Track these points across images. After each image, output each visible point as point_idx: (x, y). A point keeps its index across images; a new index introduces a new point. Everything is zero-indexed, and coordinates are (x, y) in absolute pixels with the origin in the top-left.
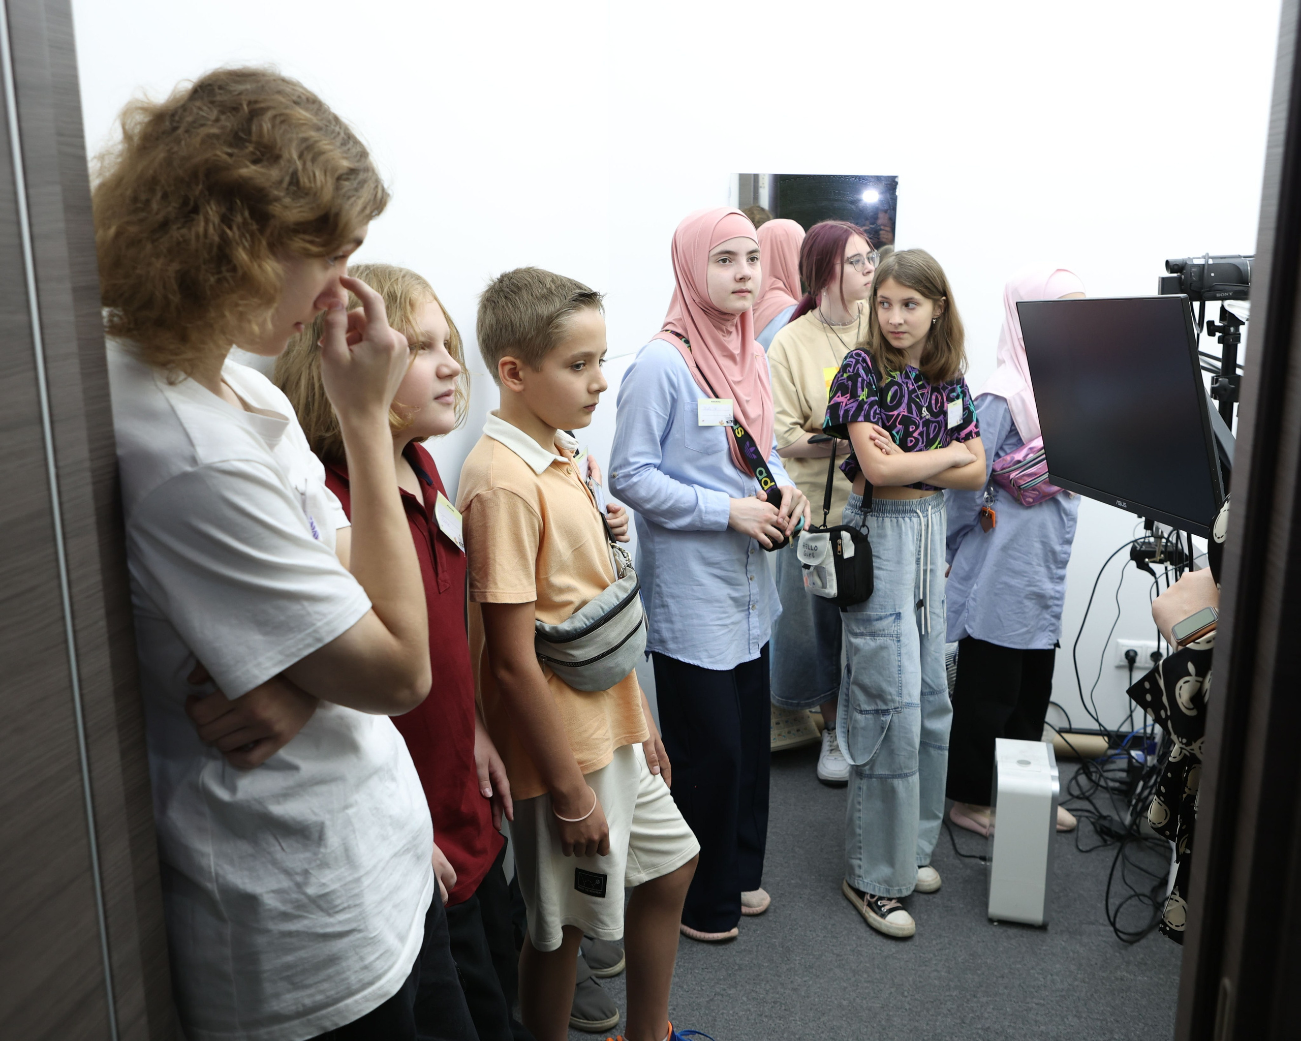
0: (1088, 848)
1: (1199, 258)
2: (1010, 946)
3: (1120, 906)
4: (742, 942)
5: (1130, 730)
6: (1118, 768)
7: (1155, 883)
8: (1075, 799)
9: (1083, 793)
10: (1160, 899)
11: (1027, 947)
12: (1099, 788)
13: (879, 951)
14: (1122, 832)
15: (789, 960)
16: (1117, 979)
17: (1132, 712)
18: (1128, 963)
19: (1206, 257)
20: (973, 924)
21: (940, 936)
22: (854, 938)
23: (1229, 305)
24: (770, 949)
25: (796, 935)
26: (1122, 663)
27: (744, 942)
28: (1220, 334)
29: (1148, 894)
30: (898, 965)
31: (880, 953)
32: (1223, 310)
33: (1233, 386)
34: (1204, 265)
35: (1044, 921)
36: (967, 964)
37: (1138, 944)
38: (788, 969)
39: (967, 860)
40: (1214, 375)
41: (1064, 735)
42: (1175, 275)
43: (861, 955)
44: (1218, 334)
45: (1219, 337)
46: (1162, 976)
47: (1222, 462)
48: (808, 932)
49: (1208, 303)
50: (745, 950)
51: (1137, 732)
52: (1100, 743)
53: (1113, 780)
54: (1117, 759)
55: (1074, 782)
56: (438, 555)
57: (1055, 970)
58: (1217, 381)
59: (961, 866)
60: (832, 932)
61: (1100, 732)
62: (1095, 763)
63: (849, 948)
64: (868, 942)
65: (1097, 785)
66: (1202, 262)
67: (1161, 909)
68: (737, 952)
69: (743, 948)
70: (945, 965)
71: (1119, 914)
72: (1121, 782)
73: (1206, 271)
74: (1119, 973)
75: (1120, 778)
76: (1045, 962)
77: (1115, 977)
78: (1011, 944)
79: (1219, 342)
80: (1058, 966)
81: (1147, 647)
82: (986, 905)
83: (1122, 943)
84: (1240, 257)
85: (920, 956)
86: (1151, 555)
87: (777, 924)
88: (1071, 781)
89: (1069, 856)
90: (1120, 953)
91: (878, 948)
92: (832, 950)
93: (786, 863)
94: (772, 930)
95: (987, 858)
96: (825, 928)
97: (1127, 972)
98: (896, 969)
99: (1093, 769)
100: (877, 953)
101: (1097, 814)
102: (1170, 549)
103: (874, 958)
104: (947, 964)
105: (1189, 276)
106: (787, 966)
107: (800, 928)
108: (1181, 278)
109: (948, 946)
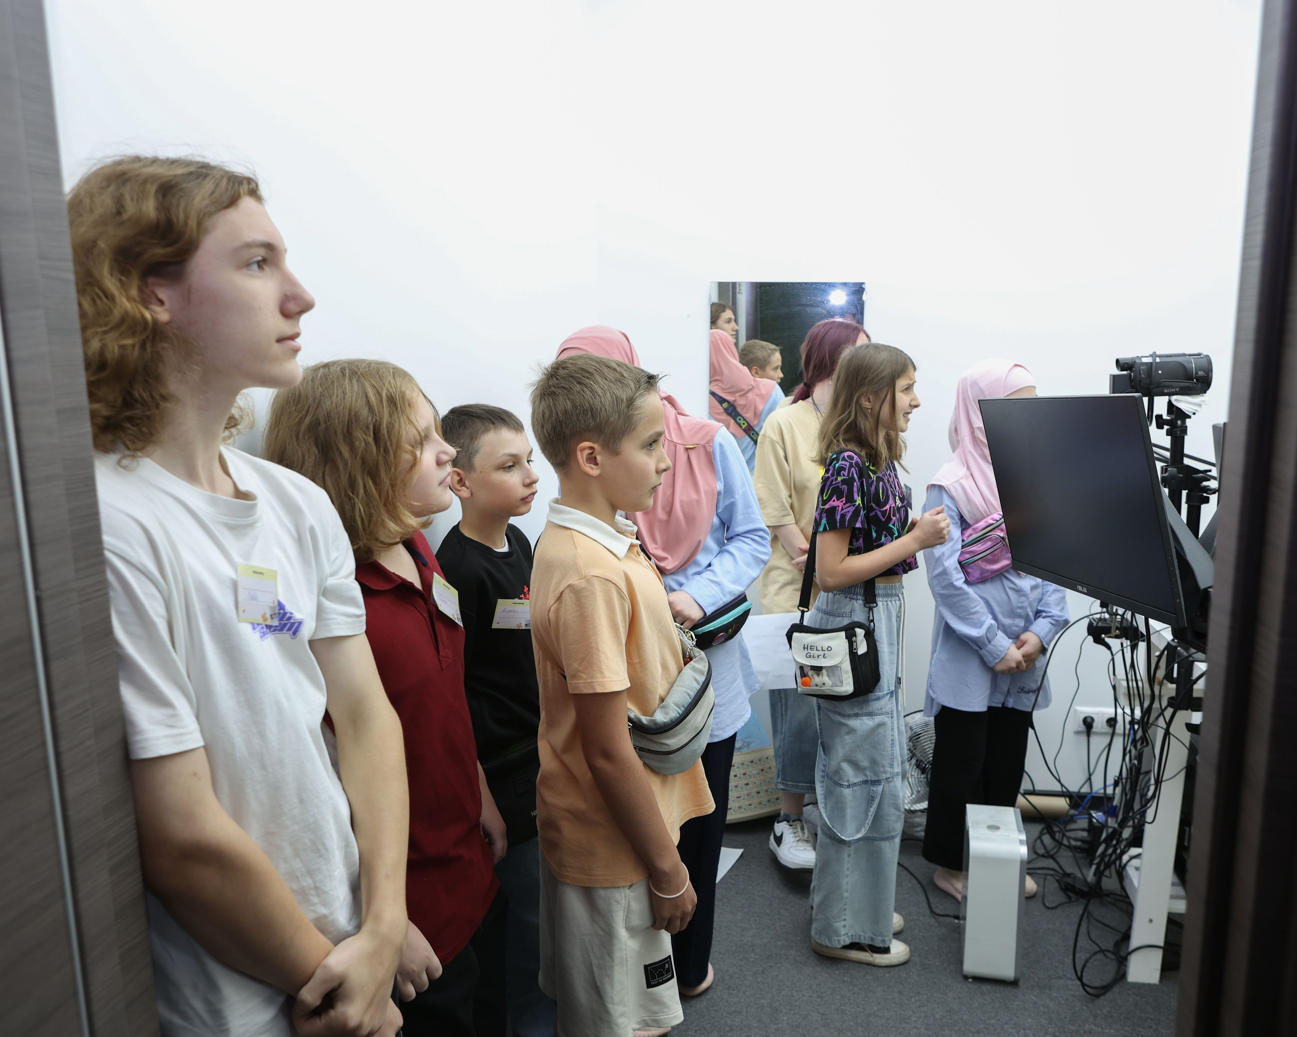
0: (1054, 905)
1: (1147, 357)
2: (984, 1001)
3: (1087, 961)
4: (732, 1004)
5: (1089, 791)
6: (1079, 829)
7: (1118, 937)
8: (1041, 858)
9: (1048, 852)
10: (1123, 953)
11: (1001, 1003)
12: (1063, 847)
13: (861, 1010)
14: (1086, 889)
15: (776, 1020)
16: (1085, 1032)
17: (1090, 775)
18: (1095, 1016)
19: (1154, 355)
20: (950, 981)
21: (919, 993)
22: (838, 997)
23: (1176, 400)
24: (759, 1010)
25: (783, 995)
26: (1080, 729)
27: (735, 1004)
28: (1168, 427)
29: (1111, 949)
30: (880, 1022)
31: (863, 1012)
32: (1170, 405)
33: (1181, 475)
34: (1151, 363)
35: (1015, 977)
36: (944, 1020)
37: (1103, 997)
38: (776, 1030)
39: (942, 919)
40: (1165, 464)
41: (1028, 797)
42: (1125, 373)
43: (845, 1014)
44: (1166, 427)
45: (1167, 430)
46: (1127, 1028)
47: (1177, 551)
48: (795, 992)
49: (1156, 399)
50: (735, 1011)
51: (1096, 793)
52: (1061, 803)
53: (1076, 839)
54: (1078, 819)
55: (1039, 841)
56: (438, 633)
57: (1027, 1025)
58: (1166, 471)
59: (937, 925)
60: (817, 991)
61: (1062, 794)
62: (1058, 824)
63: (833, 1007)
64: (851, 1001)
65: (1060, 844)
66: (1150, 360)
67: (1125, 963)
68: (728, 1013)
69: (733, 1009)
70: (923, 1022)
71: (1085, 970)
72: (1083, 841)
73: (1153, 369)
74: (1087, 1026)
75: (1082, 837)
76: (1017, 1017)
77: (1084, 1030)
78: (985, 1000)
79: (1167, 435)
80: (1030, 1020)
81: (1103, 714)
82: (961, 962)
83: (1089, 996)
84: (1184, 355)
85: (900, 1014)
86: (1107, 631)
87: (766, 985)
88: (1036, 841)
89: (1036, 913)
90: (1087, 1006)
91: (861, 1006)
92: (817, 1009)
93: (772, 925)
94: (761, 991)
95: (961, 916)
96: (810, 987)
97: (1095, 1025)
98: (878, 1027)
99: (1056, 829)
100: (860, 1012)
101: (1061, 872)
102: (1125, 624)
103: (857, 1017)
104: (926, 1021)
105: (1138, 373)
106: (776, 1027)
107: (787, 989)
108: (1131, 375)
109: (926, 1003)
